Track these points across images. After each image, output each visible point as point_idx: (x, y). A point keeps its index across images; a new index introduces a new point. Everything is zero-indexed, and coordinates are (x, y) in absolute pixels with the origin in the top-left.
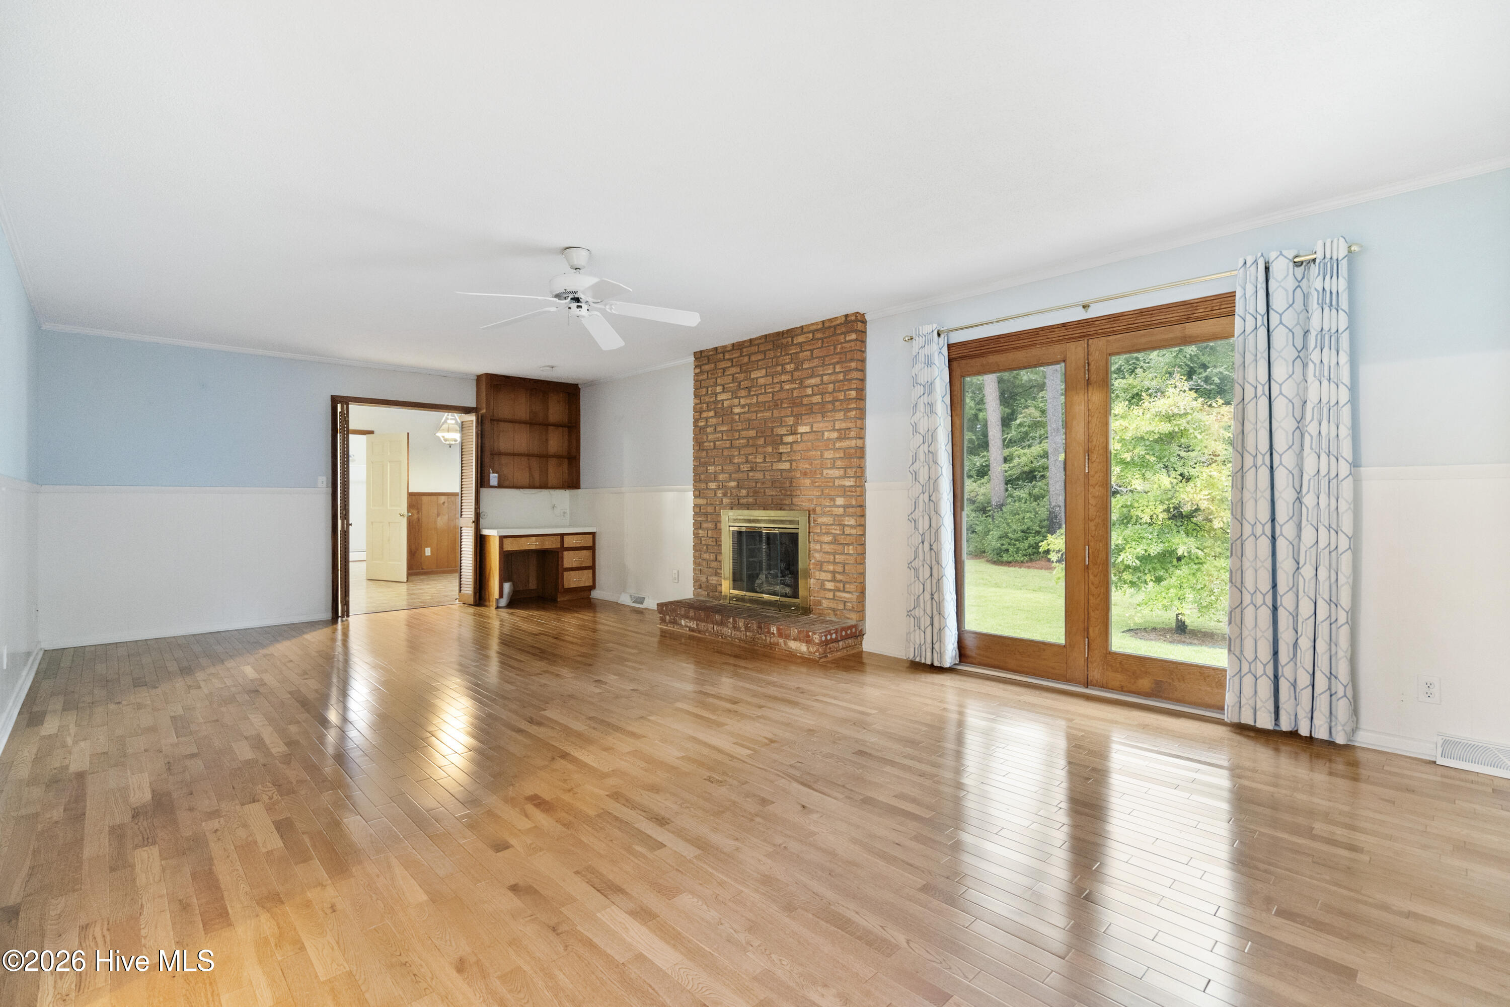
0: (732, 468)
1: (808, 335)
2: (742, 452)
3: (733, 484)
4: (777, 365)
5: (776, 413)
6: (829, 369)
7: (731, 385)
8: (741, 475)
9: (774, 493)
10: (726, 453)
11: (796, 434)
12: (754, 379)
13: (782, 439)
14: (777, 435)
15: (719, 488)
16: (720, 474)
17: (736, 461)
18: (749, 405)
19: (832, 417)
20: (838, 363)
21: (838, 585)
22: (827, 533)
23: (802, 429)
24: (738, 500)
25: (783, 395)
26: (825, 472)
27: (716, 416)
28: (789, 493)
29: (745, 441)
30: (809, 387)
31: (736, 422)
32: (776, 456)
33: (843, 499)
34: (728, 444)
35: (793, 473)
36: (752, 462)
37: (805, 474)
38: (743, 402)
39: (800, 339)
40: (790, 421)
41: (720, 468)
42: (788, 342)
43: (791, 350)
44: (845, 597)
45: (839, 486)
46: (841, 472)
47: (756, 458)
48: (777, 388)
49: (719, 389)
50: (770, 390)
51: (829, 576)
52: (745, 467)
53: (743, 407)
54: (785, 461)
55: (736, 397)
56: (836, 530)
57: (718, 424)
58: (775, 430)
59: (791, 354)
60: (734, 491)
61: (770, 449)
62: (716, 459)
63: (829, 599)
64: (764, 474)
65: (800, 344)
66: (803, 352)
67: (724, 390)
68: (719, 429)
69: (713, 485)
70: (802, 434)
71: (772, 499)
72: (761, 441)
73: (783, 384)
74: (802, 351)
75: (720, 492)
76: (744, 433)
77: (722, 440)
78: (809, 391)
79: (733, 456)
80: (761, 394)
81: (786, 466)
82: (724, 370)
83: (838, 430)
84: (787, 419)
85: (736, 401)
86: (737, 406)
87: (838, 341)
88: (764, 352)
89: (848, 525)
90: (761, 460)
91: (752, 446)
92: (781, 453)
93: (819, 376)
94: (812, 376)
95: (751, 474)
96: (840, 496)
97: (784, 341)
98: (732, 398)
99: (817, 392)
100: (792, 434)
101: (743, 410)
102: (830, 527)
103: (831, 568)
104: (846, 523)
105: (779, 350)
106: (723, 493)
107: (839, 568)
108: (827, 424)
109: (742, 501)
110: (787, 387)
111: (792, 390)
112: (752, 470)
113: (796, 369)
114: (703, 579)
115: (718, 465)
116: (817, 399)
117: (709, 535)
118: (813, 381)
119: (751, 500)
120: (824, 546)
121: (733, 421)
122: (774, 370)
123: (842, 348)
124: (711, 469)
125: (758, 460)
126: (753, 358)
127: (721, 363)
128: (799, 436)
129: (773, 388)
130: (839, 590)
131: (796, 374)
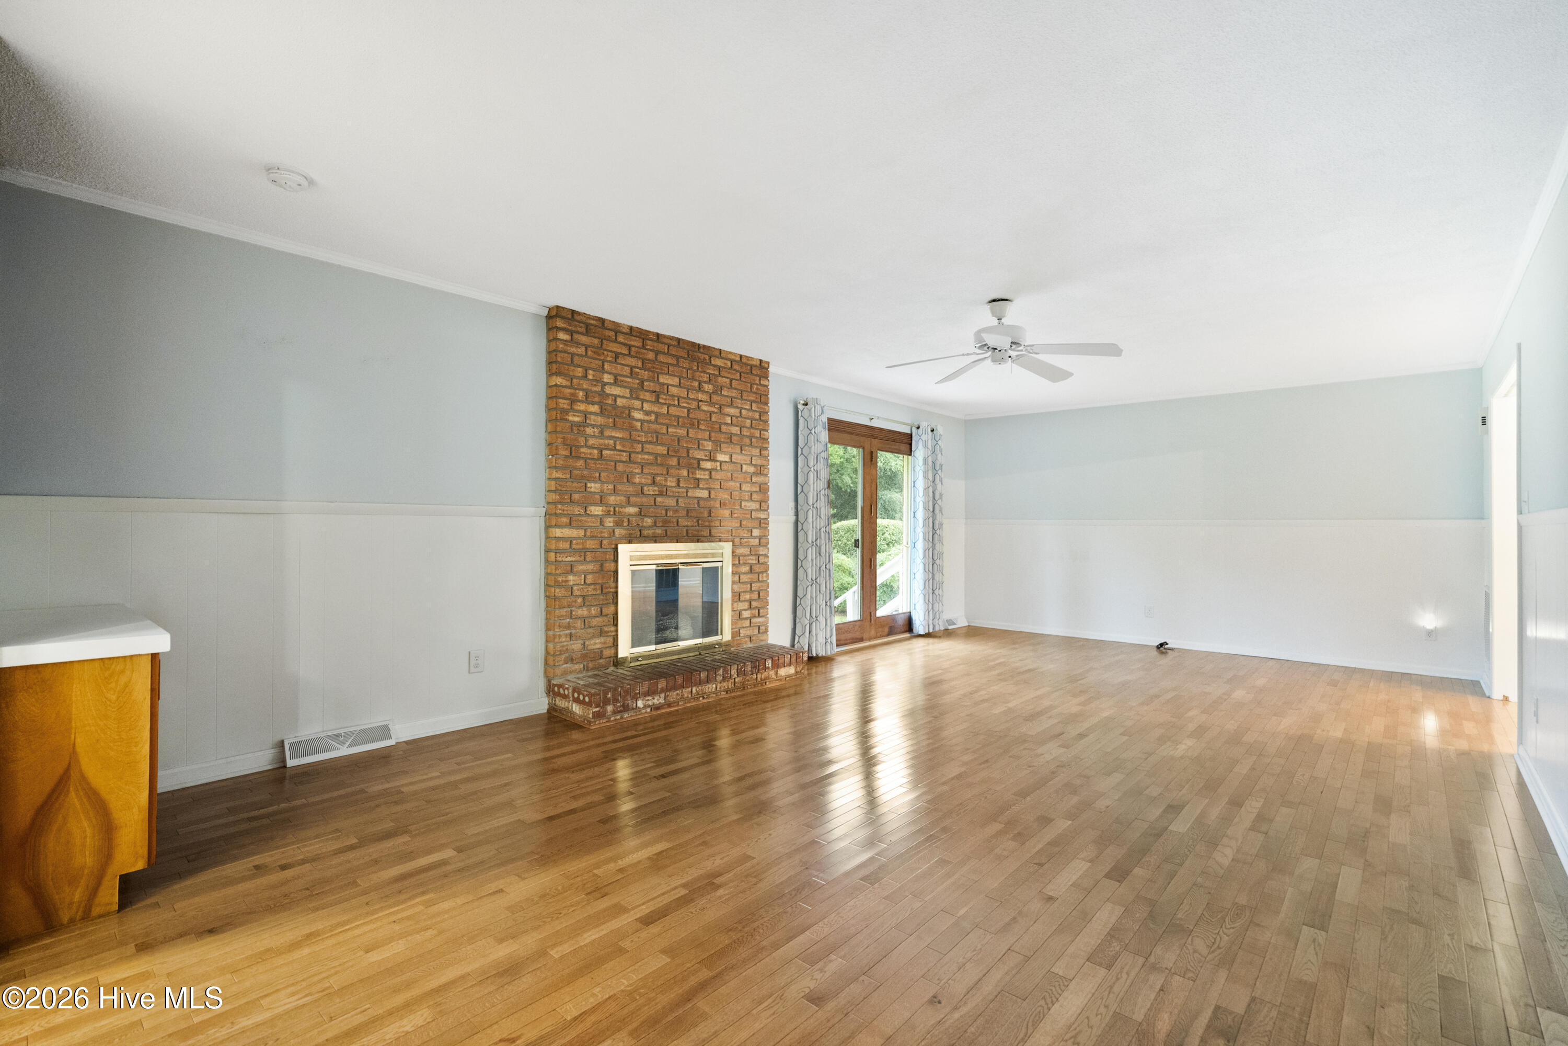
0: (631, 489)
1: (726, 362)
2: (646, 471)
3: (632, 510)
4: (693, 379)
5: (692, 433)
6: (746, 404)
7: (629, 380)
8: (644, 500)
9: (689, 524)
10: (620, 467)
11: (715, 461)
12: (663, 384)
13: (699, 464)
14: (695, 459)
15: (608, 514)
16: (610, 494)
17: (637, 480)
18: (657, 415)
19: (749, 451)
20: (754, 401)
21: (753, 611)
22: (745, 564)
23: (721, 457)
24: (640, 531)
25: (701, 416)
26: (743, 504)
27: (602, 413)
28: (707, 524)
29: (651, 457)
30: (729, 415)
31: (637, 430)
32: (692, 481)
33: (758, 530)
34: (624, 457)
35: (712, 503)
36: (661, 484)
37: (722, 504)
38: (646, 406)
39: (719, 362)
40: (709, 446)
41: (611, 487)
42: (705, 359)
43: (708, 369)
44: (759, 622)
45: (756, 518)
46: (757, 505)
47: (666, 480)
48: (694, 405)
49: (607, 378)
50: (685, 405)
51: (746, 605)
52: (650, 490)
53: (648, 413)
54: (703, 489)
55: (637, 398)
56: (752, 560)
57: (607, 426)
58: (691, 452)
59: (710, 374)
60: (633, 519)
61: (685, 473)
62: (603, 474)
63: (745, 627)
64: (677, 501)
65: (719, 368)
66: (722, 377)
67: (616, 382)
68: (608, 433)
69: (597, 510)
70: (721, 462)
71: (687, 531)
72: (674, 462)
73: (701, 403)
74: (720, 375)
75: (611, 520)
76: (649, 447)
77: (615, 449)
78: (728, 420)
79: (634, 474)
80: (674, 405)
81: (704, 494)
82: (617, 356)
83: (755, 466)
84: (705, 443)
85: (637, 404)
86: (637, 409)
87: (754, 380)
88: (678, 358)
89: (762, 555)
90: (674, 484)
91: (661, 465)
92: (698, 480)
93: (737, 408)
94: (731, 405)
95: (659, 499)
96: (756, 528)
97: (702, 356)
98: (631, 398)
99: (736, 424)
100: (710, 460)
101: (647, 418)
102: (747, 558)
103: (747, 597)
104: (761, 553)
105: (696, 364)
106: (614, 522)
107: (755, 596)
108: (745, 458)
109: (645, 532)
110: (705, 408)
111: (711, 413)
112: (661, 494)
113: (715, 392)
114: (576, 646)
115: (607, 483)
116: (735, 430)
117: (588, 581)
118: (732, 411)
119: (659, 531)
120: (742, 577)
121: (632, 428)
122: (689, 383)
123: (757, 389)
124: (593, 487)
125: (669, 484)
126: (661, 358)
127: (611, 344)
128: (718, 464)
129: (688, 403)
130: (755, 617)
131: (715, 398)
